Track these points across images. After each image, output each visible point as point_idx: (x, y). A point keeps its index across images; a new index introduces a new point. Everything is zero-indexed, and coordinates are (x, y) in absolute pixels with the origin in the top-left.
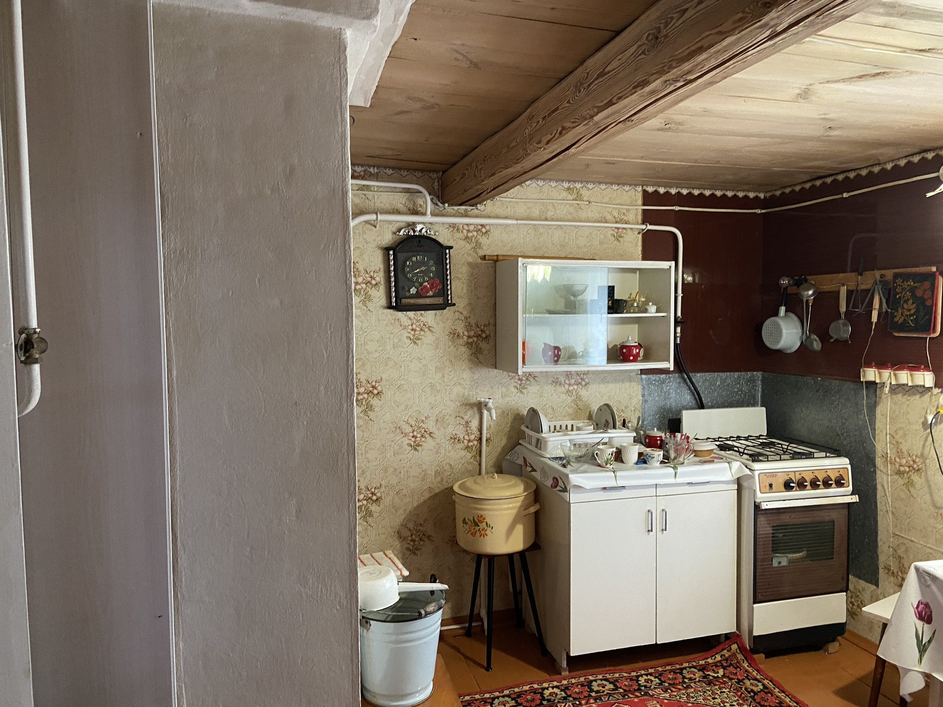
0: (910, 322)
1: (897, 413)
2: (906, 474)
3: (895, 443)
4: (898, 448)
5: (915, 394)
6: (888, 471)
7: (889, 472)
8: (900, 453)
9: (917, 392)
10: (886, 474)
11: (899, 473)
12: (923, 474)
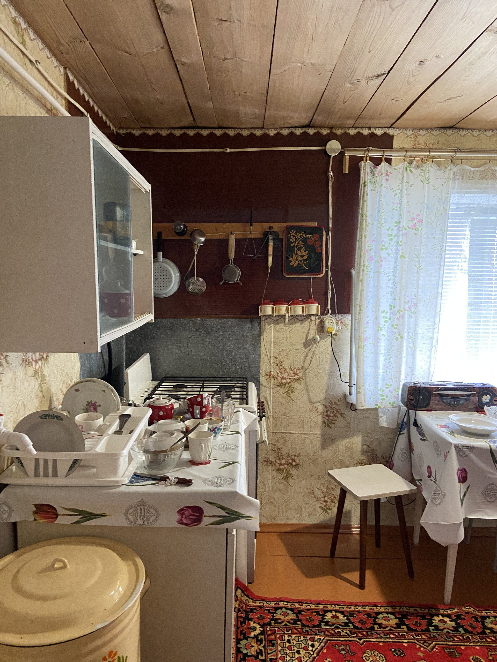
0: (304, 266)
1: (280, 339)
2: (287, 385)
3: (278, 362)
4: (281, 366)
5: (296, 323)
6: (270, 386)
7: (272, 386)
8: (282, 370)
9: (298, 321)
10: (269, 388)
11: (281, 385)
12: (302, 382)
